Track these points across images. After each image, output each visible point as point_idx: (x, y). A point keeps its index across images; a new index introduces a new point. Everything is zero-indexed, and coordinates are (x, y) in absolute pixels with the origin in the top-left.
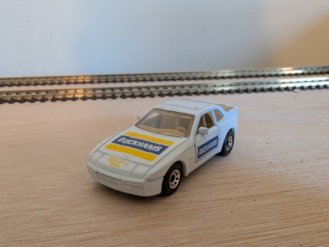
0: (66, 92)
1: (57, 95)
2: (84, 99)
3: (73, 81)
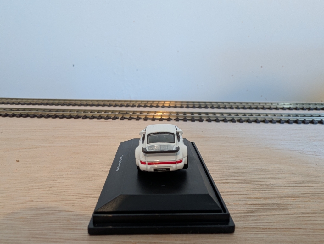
0: (148, 114)
1: (140, 116)
2: (161, 120)
3: (155, 105)
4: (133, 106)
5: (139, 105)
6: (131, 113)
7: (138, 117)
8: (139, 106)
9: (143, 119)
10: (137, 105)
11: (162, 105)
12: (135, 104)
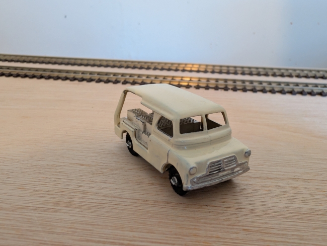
0: (173, 79)
2: (188, 87)
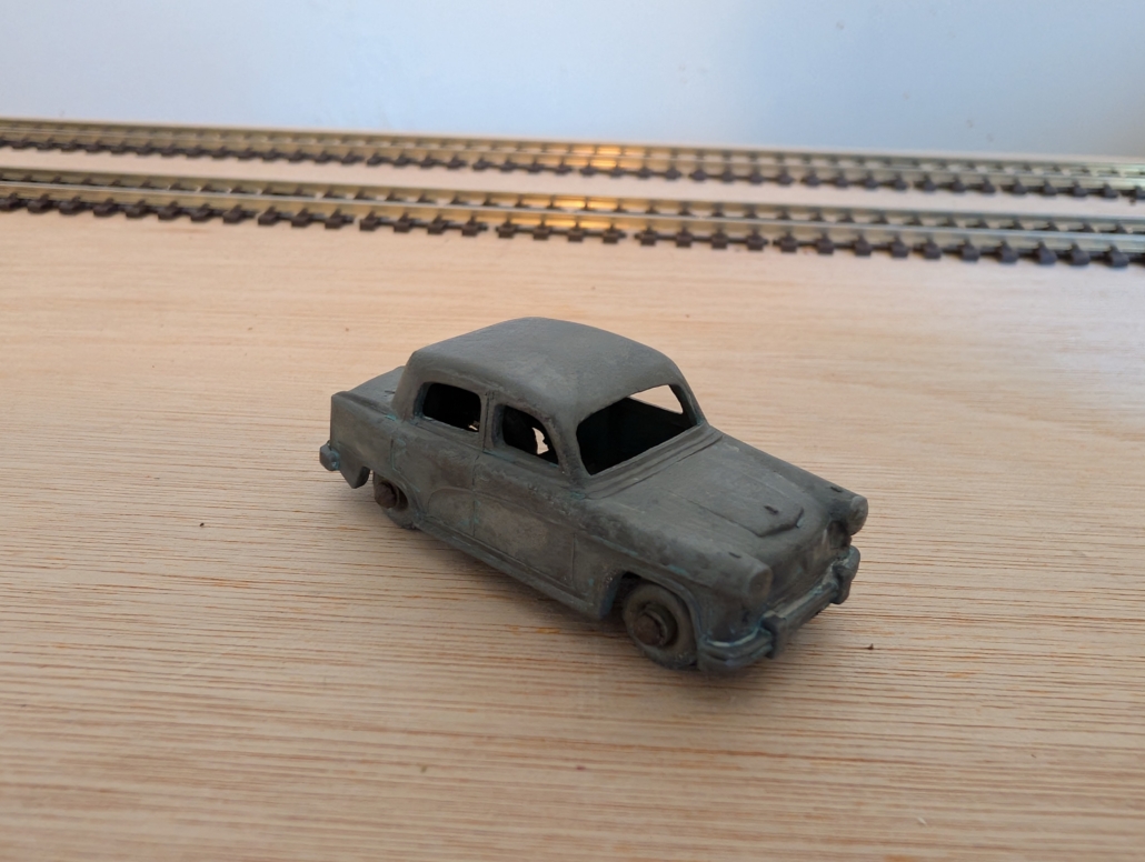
4: (456, 164)
5: (481, 161)
6: (443, 203)
7: (472, 223)
8: (482, 165)
9: (497, 229)
10: (473, 160)
11: (583, 164)
12: (462, 157)
